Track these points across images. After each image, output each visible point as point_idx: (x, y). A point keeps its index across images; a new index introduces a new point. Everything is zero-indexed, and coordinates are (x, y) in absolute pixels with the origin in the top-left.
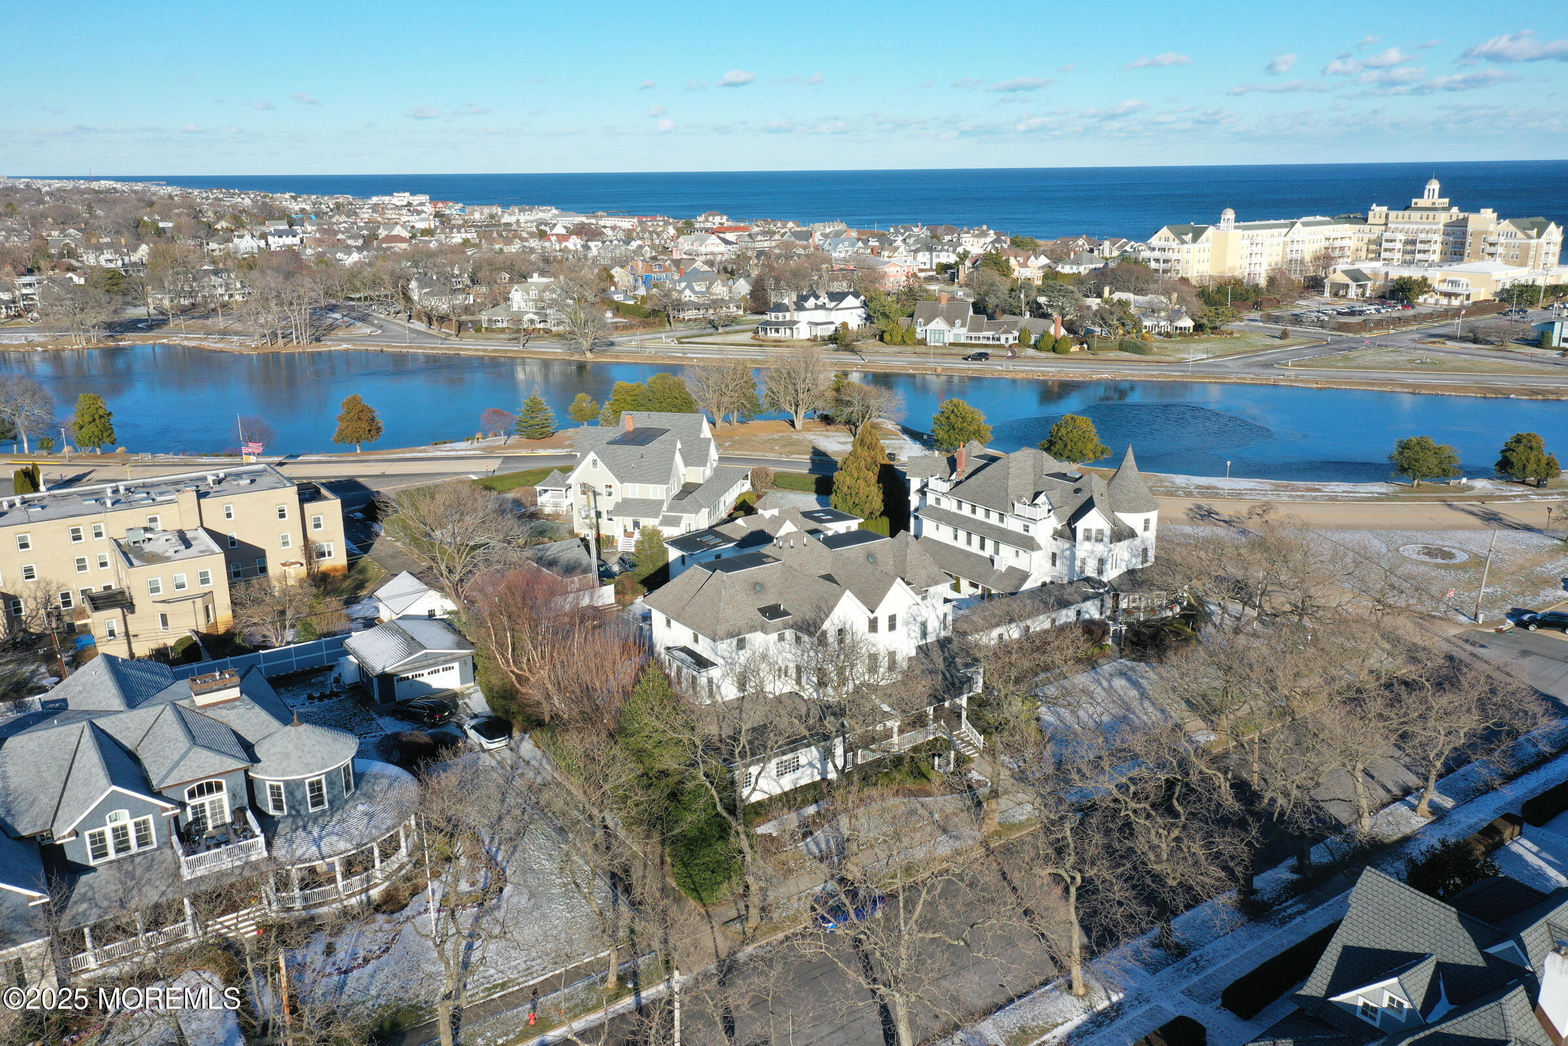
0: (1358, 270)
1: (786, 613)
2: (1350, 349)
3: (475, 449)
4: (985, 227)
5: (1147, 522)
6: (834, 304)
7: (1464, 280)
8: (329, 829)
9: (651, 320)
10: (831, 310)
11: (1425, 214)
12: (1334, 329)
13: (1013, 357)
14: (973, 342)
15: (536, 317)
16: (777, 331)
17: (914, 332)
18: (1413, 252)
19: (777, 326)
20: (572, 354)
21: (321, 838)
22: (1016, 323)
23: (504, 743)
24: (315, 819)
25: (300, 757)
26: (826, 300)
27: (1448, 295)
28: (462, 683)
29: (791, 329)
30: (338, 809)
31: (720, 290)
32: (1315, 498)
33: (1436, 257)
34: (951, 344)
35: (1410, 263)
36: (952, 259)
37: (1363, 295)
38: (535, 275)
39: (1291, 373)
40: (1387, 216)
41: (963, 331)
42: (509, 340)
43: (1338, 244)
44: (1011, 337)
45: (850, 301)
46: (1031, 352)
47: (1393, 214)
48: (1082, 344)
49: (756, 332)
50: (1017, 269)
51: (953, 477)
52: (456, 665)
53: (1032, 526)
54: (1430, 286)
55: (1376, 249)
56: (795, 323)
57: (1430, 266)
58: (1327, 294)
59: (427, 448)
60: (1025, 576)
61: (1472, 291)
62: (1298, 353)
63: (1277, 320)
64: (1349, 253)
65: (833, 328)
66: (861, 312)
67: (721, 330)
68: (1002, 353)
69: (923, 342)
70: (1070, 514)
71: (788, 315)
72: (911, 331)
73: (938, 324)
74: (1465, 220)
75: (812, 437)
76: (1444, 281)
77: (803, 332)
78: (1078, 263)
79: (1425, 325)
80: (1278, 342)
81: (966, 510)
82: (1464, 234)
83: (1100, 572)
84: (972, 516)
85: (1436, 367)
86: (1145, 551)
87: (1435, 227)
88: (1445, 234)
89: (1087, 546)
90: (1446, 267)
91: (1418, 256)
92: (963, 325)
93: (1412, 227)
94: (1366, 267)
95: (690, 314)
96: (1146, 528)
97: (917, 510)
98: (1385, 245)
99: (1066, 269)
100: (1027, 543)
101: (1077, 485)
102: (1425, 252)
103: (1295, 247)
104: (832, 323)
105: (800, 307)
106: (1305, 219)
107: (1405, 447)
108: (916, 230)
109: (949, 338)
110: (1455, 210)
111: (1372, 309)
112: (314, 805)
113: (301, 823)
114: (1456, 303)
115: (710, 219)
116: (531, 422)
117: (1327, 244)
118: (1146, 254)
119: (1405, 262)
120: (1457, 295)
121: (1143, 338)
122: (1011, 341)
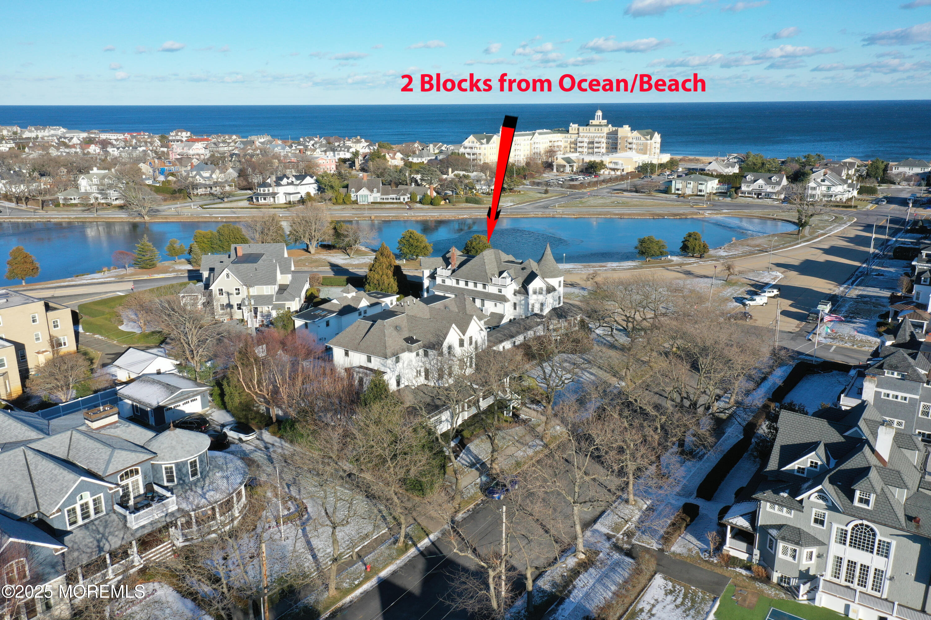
0: (569, 158)
1: (417, 341)
2: (581, 198)
3: (109, 277)
4: (359, 137)
5: (560, 282)
6: (298, 182)
7: (620, 162)
8: (206, 488)
9: (177, 195)
10: (298, 185)
11: (597, 128)
12: (568, 188)
13: (410, 208)
14: (385, 201)
15: (99, 196)
16: (265, 199)
17: (350, 197)
18: (593, 148)
19: (265, 196)
20: (135, 218)
21: (205, 494)
22: (407, 189)
23: (255, 436)
24: (195, 483)
25: (182, 448)
26: (294, 179)
27: (614, 170)
28: (203, 408)
29: (274, 198)
30: (205, 477)
31: (217, 176)
32: (606, 270)
33: (604, 150)
34: (372, 203)
35: (592, 153)
36: (348, 156)
37: (572, 171)
38: (95, 169)
39: (560, 210)
40: (578, 129)
41: (379, 195)
42: (84, 211)
43: (556, 144)
44: (406, 197)
45: (308, 180)
46: (419, 205)
47: (581, 128)
48: (445, 200)
49: (250, 199)
50: (390, 160)
51: (449, 267)
52: (199, 398)
53: (503, 289)
54: (605, 165)
55: (575, 146)
56: (276, 194)
57: (603, 154)
58: (555, 170)
59: (73, 278)
60: (502, 316)
61: (625, 167)
62: (556, 201)
63: (538, 184)
64: (562, 149)
65: (299, 196)
66: (315, 186)
67: (226, 200)
68: (403, 206)
69: (356, 202)
70: (522, 281)
71: (271, 189)
72: (347, 195)
73: (364, 191)
74: (617, 131)
75: (324, 257)
76: (611, 162)
77: (281, 199)
78: (421, 156)
79: (609, 184)
80: (544, 196)
81: (462, 284)
82: (616, 139)
83: (542, 310)
84: (466, 287)
85: (625, 204)
86: (559, 297)
87: (602, 135)
88: (608, 138)
89: (535, 297)
90: (610, 155)
91: (596, 150)
92: (378, 192)
93: (591, 135)
94: (573, 156)
95: (201, 191)
96: (560, 286)
97: (428, 288)
98: (579, 144)
99: (415, 160)
100: (502, 299)
101: (522, 266)
102: (598, 148)
103: (536, 146)
104: (299, 193)
105: (278, 184)
106: (538, 131)
107: (642, 242)
108: (316, 139)
109: (371, 199)
110: (610, 126)
111: (581, 177)
112: (193, 476)
113: (187, 488)
114: (619, 173)
115: (179, 134)
116: (144, 258)
117: (550, 144)
118: (462, 150)
119: (589, 153)
120: (618, 170)
121: (476, 195)
122: (406, 200)
